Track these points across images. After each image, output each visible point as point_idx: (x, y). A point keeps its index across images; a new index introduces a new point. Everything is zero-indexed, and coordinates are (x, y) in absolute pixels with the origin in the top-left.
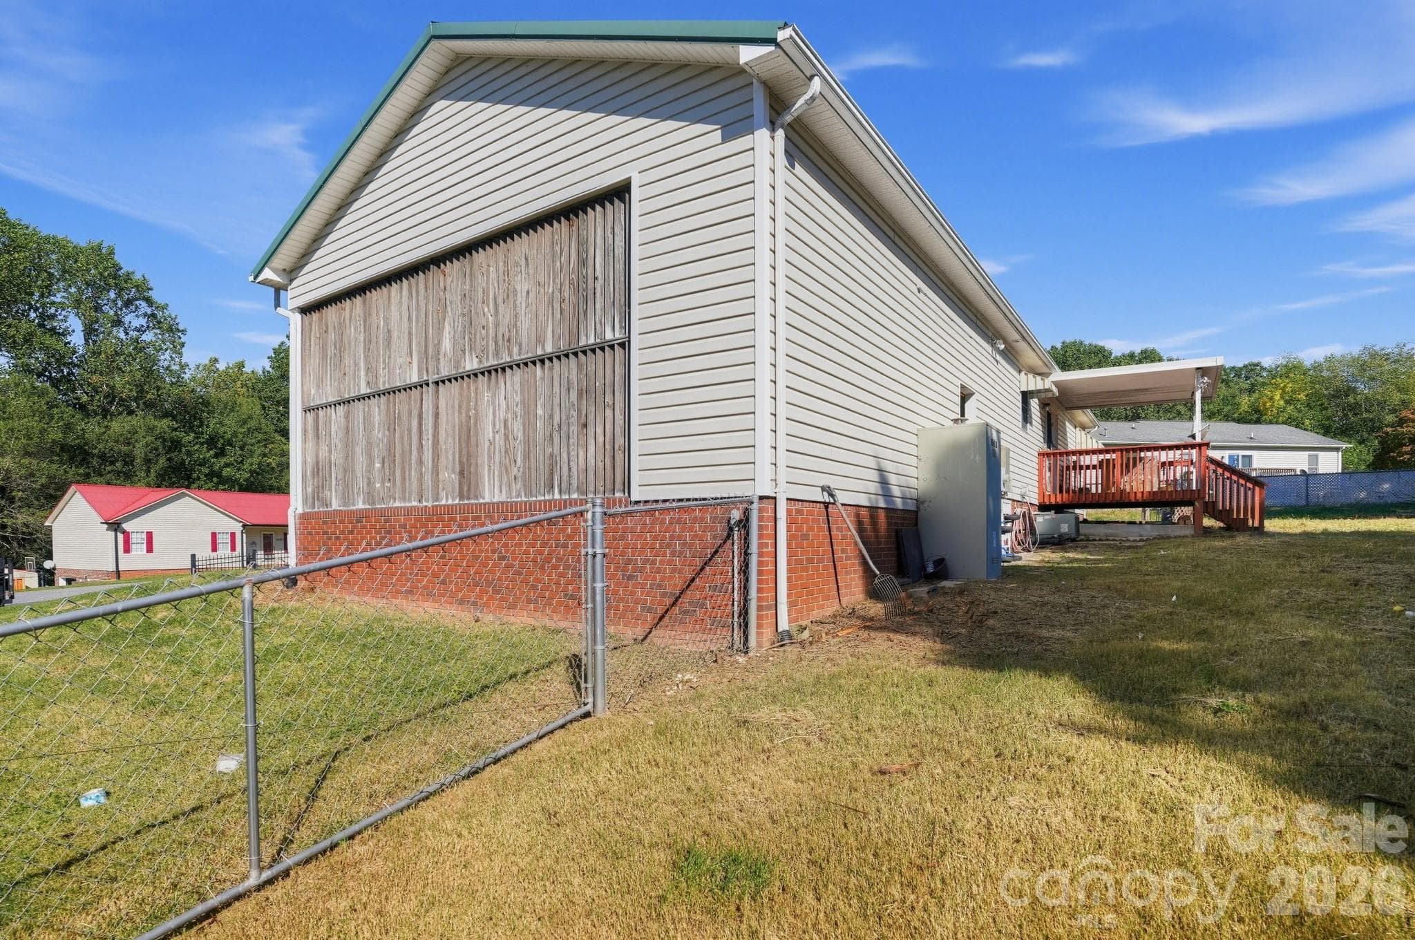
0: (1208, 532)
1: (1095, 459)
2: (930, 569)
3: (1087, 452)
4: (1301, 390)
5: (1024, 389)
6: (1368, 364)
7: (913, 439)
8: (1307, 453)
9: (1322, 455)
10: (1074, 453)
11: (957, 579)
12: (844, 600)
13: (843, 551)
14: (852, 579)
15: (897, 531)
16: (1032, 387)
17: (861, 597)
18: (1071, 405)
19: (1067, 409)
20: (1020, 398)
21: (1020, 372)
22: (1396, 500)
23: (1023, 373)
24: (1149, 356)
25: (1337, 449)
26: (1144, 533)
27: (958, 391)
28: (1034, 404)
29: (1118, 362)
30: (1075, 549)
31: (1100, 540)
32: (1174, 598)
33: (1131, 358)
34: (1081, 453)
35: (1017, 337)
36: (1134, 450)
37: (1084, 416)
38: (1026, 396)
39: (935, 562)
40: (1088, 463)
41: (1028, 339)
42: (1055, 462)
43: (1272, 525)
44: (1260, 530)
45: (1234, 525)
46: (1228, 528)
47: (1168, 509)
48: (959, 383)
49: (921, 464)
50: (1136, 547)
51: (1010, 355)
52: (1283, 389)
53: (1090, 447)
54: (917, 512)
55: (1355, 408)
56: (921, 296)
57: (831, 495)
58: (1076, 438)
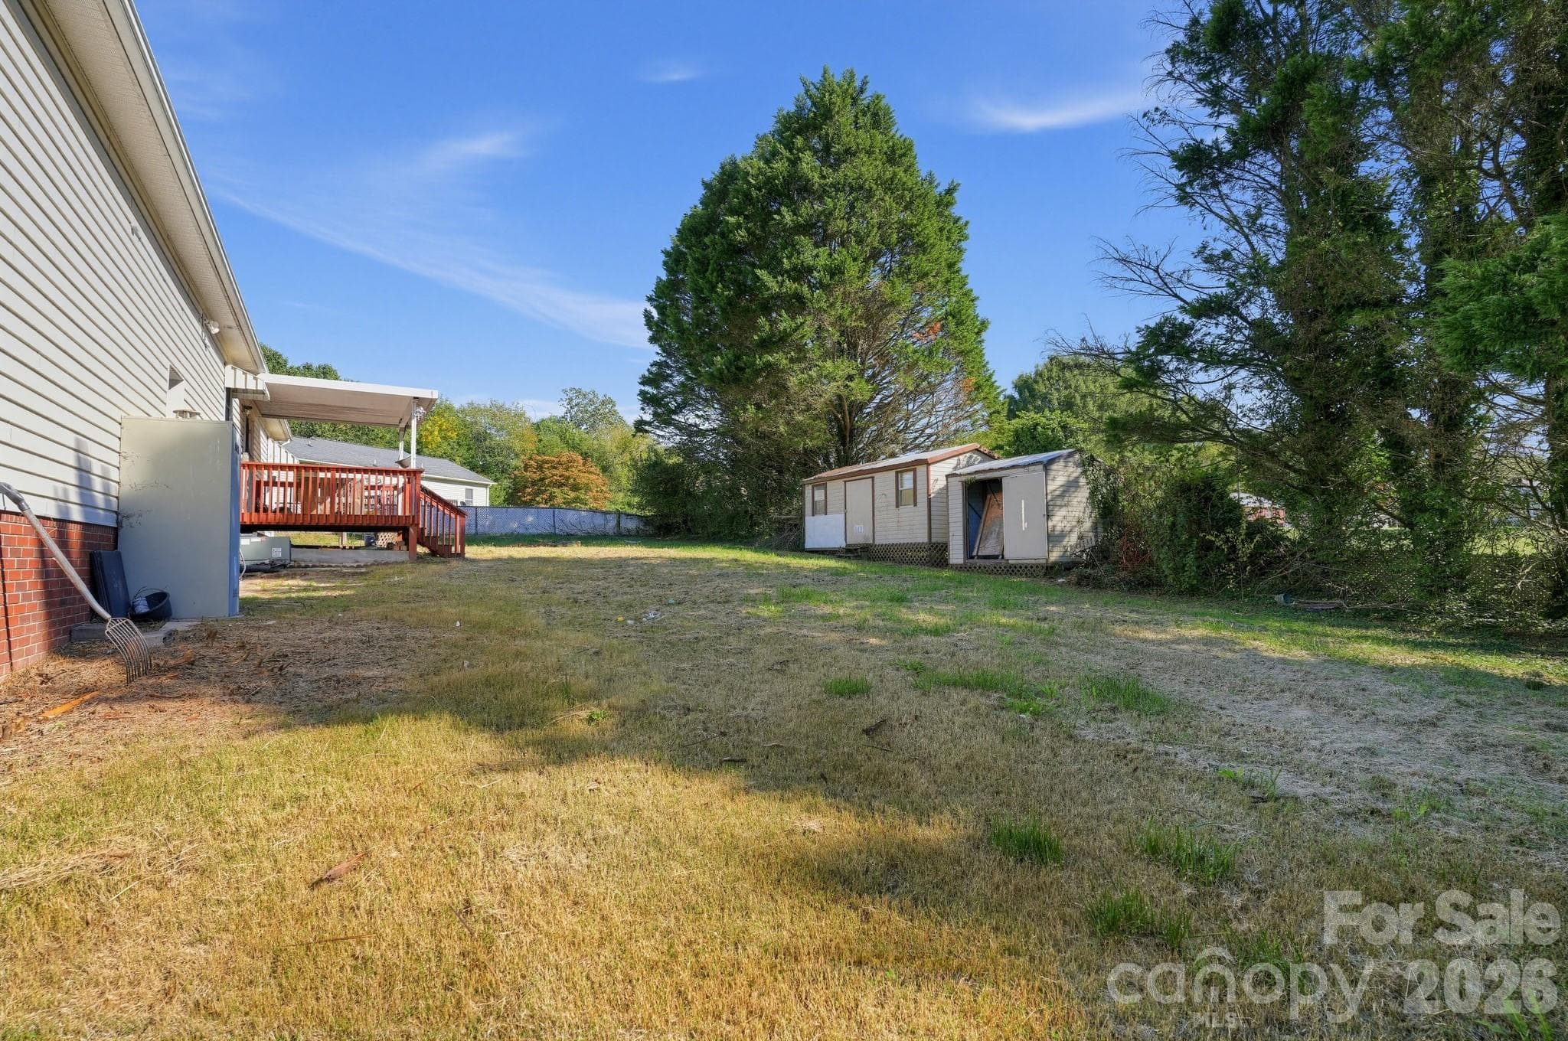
0: (420, 558)
1: (291, 476)
2: (142, 608)
3: (282, 467)
4: (453, 429)
5: (232, 386)
6: (496, 412)
7: (115, 428)
8: (464, 487)
9: (477, 490)
10: (267, 467)
11: (186, 619)
12: (18, 662)
13: (21, 587)
14: (30, 629)
15: (92, 555)
16: (240, 385)
17: (42, 654)
18: (267, 412)
19: (264, 415)
20: (224, 395)
21: (225, 364)
22: (535, 532)
23: (229, 367)
24: (325, 372)
25: (486, 486)
26: (360, 559)
27: (167, 375)
28: (236, 403)
29: (291, 372)
30: (293, 577)
31: (313, 566)
32: (458, 624)
33: (307, 370)
34: (275, 467)
35: (233, 324)
36: (314, 469)
37: (278, 426)
38: (231, 393)
39: (148, 598)
40: (283, 479)
41: (245, 329)
42: (251, 474)
43: (471, 551)
44: (461, 556)
45: (439, 550)
46: (434, 553)
47: (372, 534)
48: (168, 364)
49: (125, 464)
50: (362, 574)
51: (218, 342)
52: (440, 426)
53: (284, 462)
54: (116, 530)
55: (491, 451)
56: (134, 238)
57: (17, 501)
58: (270, 451)
